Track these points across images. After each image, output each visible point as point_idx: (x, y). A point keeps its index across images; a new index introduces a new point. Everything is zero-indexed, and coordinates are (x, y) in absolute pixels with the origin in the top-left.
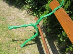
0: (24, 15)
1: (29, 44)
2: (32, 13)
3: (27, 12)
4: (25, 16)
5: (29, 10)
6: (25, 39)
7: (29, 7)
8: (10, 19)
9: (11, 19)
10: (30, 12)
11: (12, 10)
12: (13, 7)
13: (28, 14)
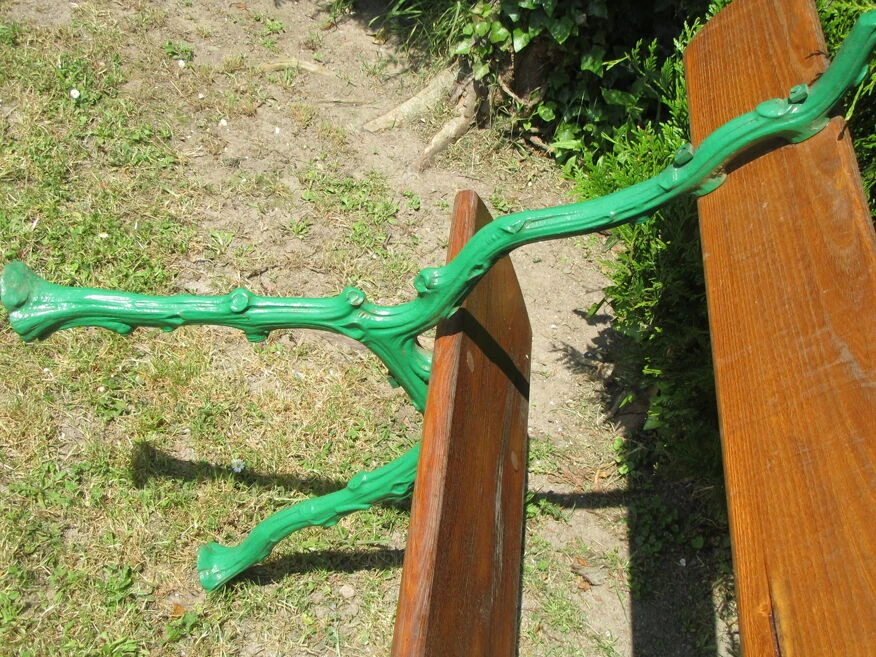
0: (423, 125)
1: (342, 562)
2: (537, 121)
3: (470, 99)
4: (437, 140)
5: (503, 81)
6: (305, 472)
7: (501, 32)
8: (230, 153)
9: (235, 163)
10: (506, 96)
11: (300, 37)
12: (319, 11)
13: (482, 127)
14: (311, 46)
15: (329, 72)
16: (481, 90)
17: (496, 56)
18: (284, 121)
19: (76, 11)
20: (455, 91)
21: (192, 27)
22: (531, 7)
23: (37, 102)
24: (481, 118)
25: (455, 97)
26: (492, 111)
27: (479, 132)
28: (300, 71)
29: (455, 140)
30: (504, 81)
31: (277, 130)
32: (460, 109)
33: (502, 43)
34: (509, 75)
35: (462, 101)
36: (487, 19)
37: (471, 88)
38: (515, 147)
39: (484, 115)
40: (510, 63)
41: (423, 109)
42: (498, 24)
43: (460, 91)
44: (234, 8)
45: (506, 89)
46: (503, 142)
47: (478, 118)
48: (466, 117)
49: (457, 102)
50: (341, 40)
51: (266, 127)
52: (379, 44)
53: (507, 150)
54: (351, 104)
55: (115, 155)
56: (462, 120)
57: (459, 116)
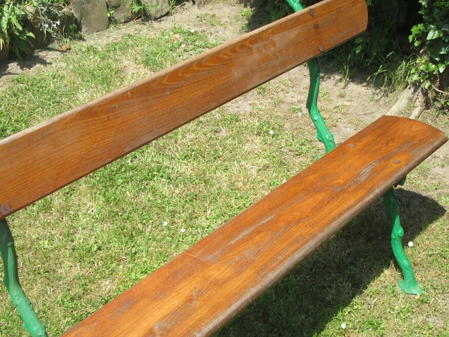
0: (403, 114)
3: (421, 98)
7: (433, 66)
10: (437, 93)
11: (336, 94)
12: (337, 83)
13: (428, 109)
14: (342, 96)
15: (355, 104)
16: (425, 94)
17: (431, 77)
18: (349, 125)
19: (250, 104)
20: (413, 97)
21: (294, 100)
22: (445, 53)
23: (258, 140)
24: (427, 105)
25: (414, 100)
26: (432, 101)
27: (427, 111)
28: (344, 106)
29: (419, 116)
30: (436, 87)
31: (348, 129)
32: (418, 103)
33: (434, 71)
34: (438, 84)
35: (417, 101)
36: (424, 64)
37: (421, 94)
38: (444, 113)
39: (428, 104)
40: (437, 79)
41: (402, 108)
42: (431, 64)
43: (416, 97)
44: (304, 89)
45: (437, 90)
46: (439, 113)
47: (426, 106)
48: (421, 106)
49: (415, 101)
50: (352, 91)
51: (343, 129)
52: (367, 89)
53: (441, 116)
54: (370, 113)
55: (297, 151)
56: (419, 108)
57: (418, 106)
